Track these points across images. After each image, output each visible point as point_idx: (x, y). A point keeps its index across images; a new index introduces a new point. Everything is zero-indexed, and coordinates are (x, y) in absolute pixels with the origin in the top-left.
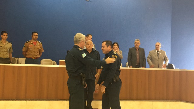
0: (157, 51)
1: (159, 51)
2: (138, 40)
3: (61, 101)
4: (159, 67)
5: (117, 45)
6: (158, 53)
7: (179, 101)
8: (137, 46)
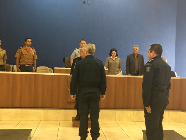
7: (179, 111)
8: (135, 53)
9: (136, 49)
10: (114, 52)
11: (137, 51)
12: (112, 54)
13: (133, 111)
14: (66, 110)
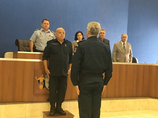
0: (123, 43)
1: (125, 43)
2: (103, 30)
3: (21, 105)
4: (125, 61)
5: (81, 34)
6: (124, 46)
7: (148, 98)
8: (102, 37)
9: (104, 33)
10: (80, 34)
11: (104, 35)
12: (78, 37)
13: (106, 100)
14: (33, 104)
